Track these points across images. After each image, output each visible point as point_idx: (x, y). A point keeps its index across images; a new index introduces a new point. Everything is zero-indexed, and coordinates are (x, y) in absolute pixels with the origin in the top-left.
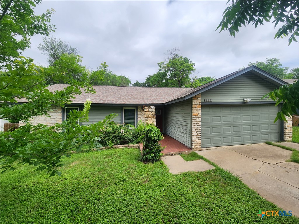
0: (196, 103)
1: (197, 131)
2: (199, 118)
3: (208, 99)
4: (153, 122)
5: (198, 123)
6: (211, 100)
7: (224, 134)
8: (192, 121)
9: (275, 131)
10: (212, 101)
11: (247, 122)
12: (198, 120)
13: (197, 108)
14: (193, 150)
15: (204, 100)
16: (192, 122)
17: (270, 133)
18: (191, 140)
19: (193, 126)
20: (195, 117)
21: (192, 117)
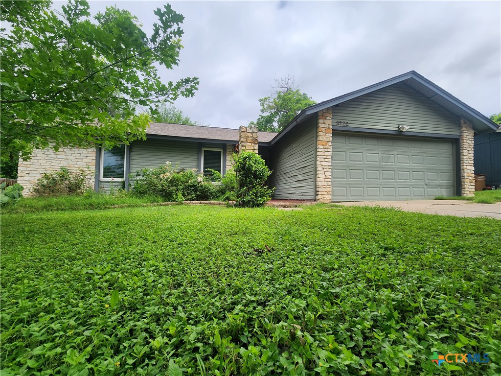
0: (323, 125)
1: (325, 170)
2: (329, 150)
3: (344, 121)
4: (254, 150)
5: (326, 158)
6: (347, 123)
7: (368, 181)
8: (318, 153)
9: (448, 183)
10: (350, 125)
11: (405, 166)
12: (327, 154)
13: (326, 133)
14: (318, 201)
15: (337, 122)
16: (317, 157)
17: (440, 186)
18: (316, 186)
19: (318, 163)
20: (321, 147)
21: (317, 149)
